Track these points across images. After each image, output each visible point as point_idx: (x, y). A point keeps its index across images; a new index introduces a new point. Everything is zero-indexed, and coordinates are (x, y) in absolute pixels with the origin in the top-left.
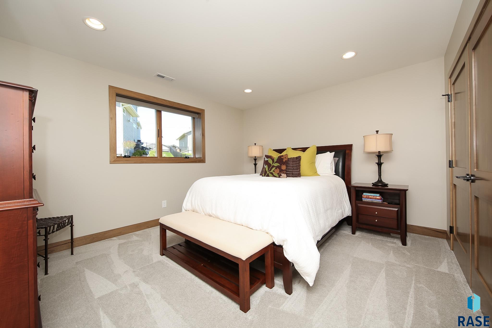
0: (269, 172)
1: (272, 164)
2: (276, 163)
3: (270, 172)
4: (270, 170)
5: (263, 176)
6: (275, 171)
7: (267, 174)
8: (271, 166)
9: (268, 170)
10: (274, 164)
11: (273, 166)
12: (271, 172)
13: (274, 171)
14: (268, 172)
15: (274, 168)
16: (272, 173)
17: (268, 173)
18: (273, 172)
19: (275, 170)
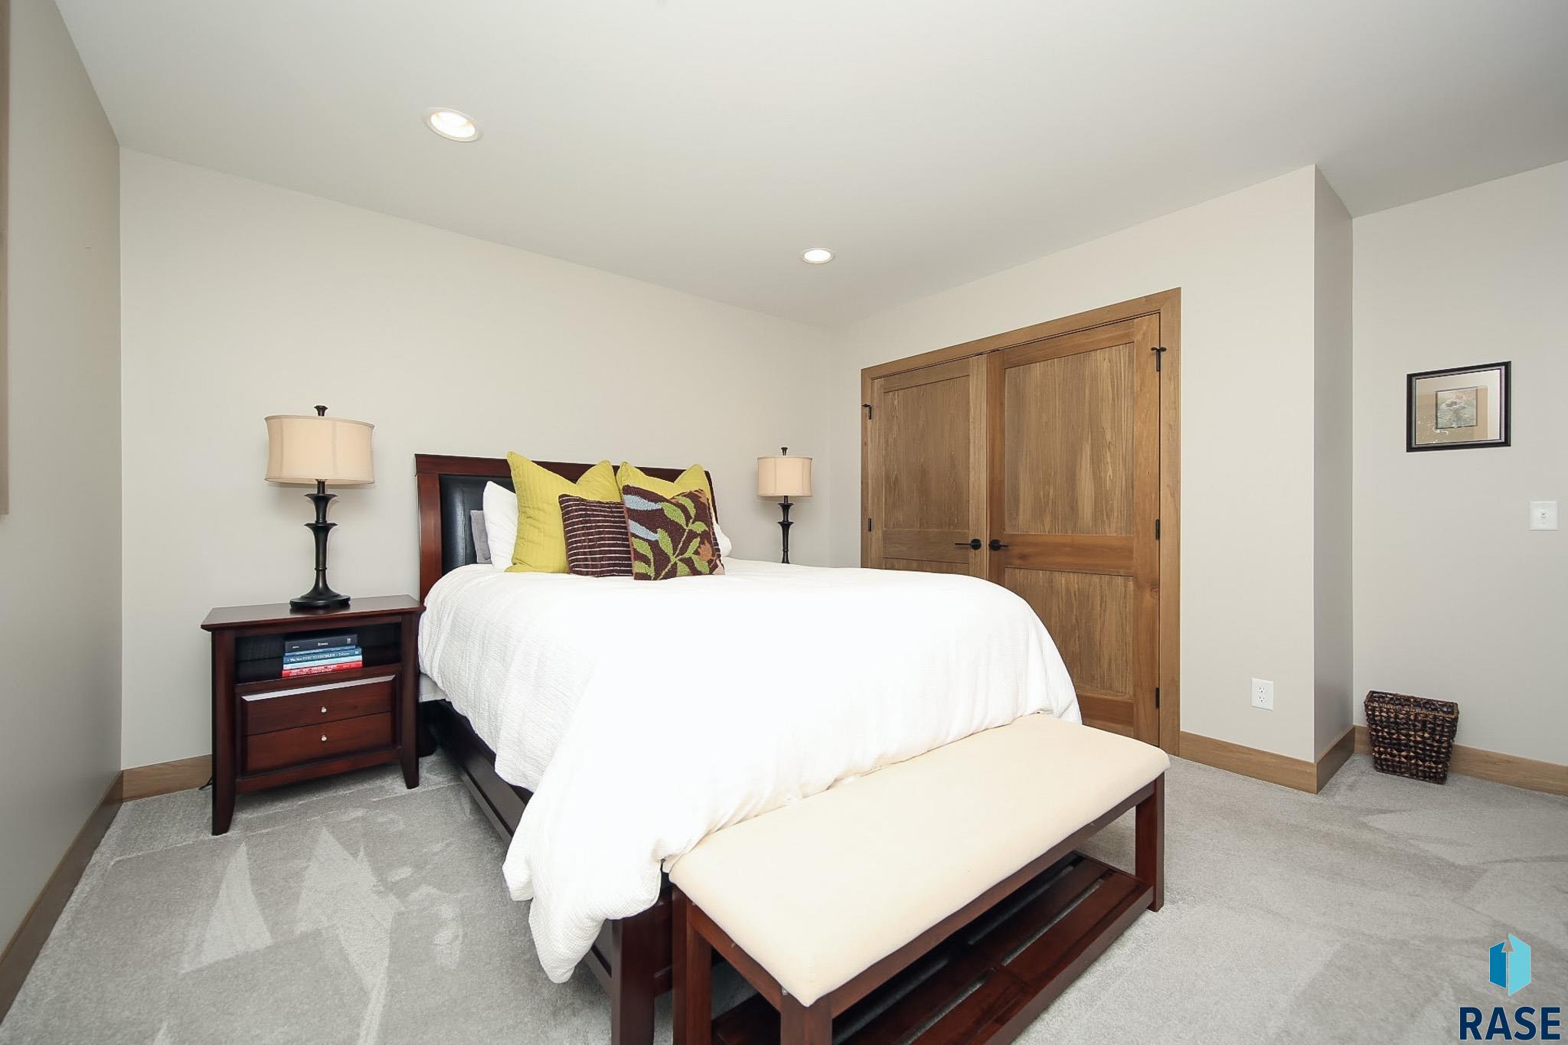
0: (678, 556)
1: (685, 527)
2: (696, 523)
3: (684, 556)
4: (683, 552)
5: (699, 573)
6: (701, 552)
7: (670, 565)
8: (686, 534)
9: (675, 550)
10: (691, 526)
11: (692, 535)
12: (686, 555)
13: (696, 553)
14: (673, 559)
15: (695, 543)
16: (689, 562)
17: (676, 563)
18: (695, 558)
19: (699, 547)
